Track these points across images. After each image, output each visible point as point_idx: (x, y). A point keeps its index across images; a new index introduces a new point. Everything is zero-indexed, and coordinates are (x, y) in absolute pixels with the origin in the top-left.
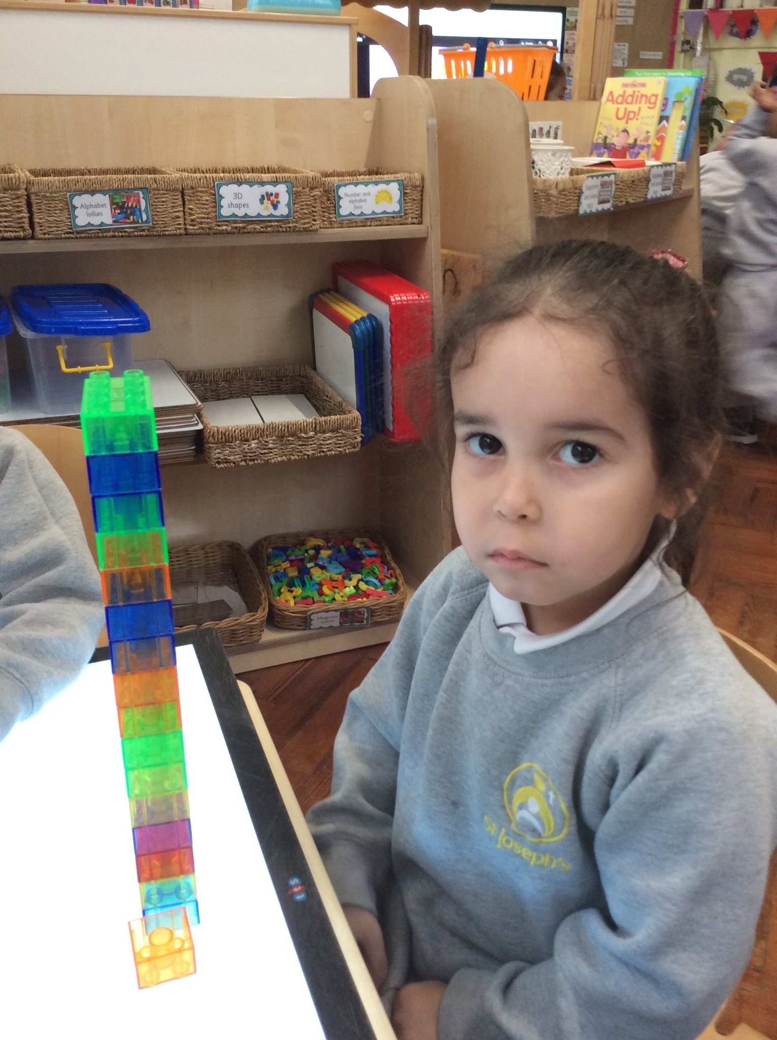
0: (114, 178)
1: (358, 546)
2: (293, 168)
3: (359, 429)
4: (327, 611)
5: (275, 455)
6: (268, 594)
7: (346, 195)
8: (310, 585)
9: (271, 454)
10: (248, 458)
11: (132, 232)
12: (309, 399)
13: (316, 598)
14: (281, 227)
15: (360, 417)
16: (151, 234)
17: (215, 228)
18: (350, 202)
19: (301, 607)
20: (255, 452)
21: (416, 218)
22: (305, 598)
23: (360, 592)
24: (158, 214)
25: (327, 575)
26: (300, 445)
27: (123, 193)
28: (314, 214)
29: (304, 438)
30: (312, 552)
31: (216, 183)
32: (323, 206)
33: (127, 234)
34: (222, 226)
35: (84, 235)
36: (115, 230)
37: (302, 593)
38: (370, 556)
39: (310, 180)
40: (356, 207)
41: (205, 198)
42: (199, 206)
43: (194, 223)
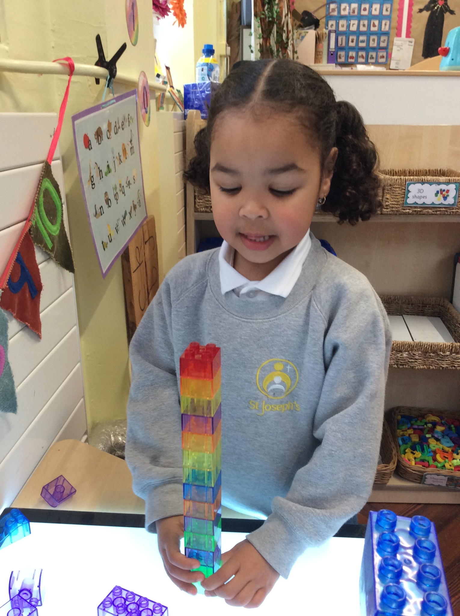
4: (438, 475)
5: (419, 364)
6: (397, 452)
8: (427, 450)
9: (416, 363)
10: (400, 363)
12: (444, 322)
13: (431, 462)
14: (447, 211)
17: (401, 211)
19: (419, 467)
20: (404, 360)
22: (423, 461)
25: (440, 446)
26: (438, 360)
29: (442, 355)
30: (430, 425)
31: (407, 183)
34: (406, 209)
37: (421, 456)
41: (398, 191)
42: (393, 197)
43: (388, 207)
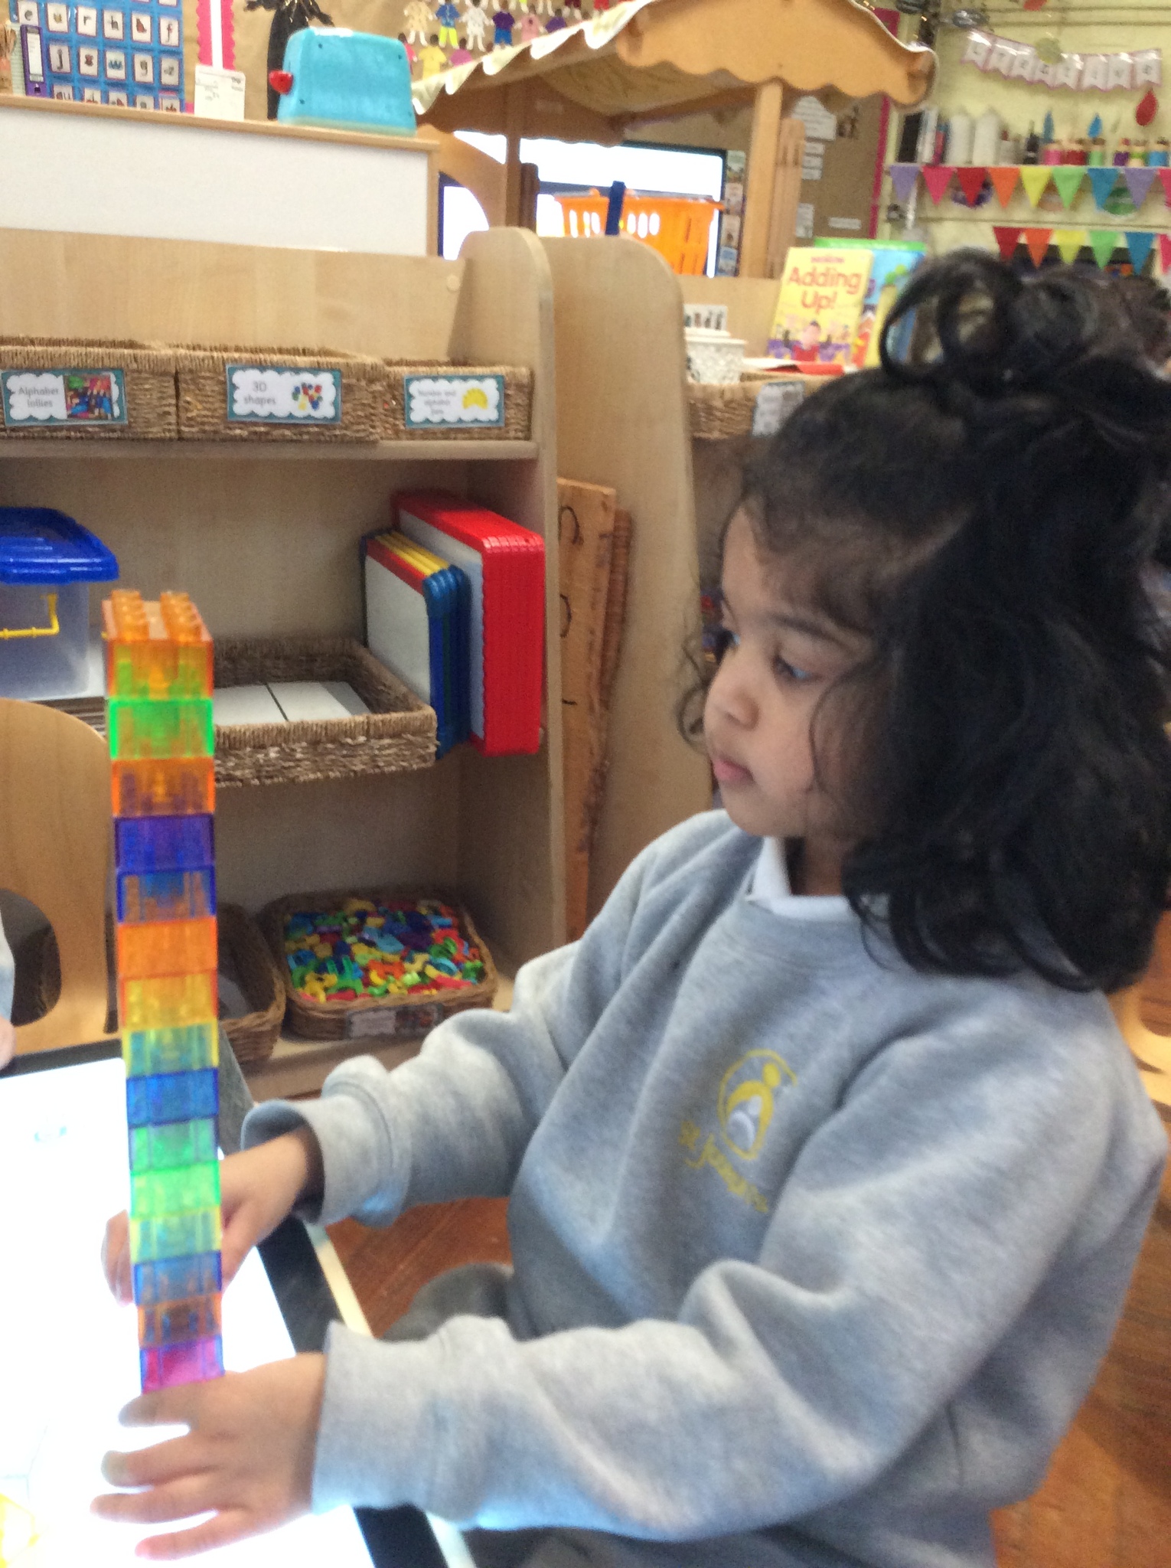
0: (72, 351)
1: (424, 911)
2: (342, 350)
3: (432, 734)
4: (376, 1010)
5: (305, 770)
6: (286, 983)
7: (421, 393)
8: (350, 969)
9: (299, 769)
10: (264, 773)
11: (95, 432)
12: (356, 690)
13: (359, 988)
14: (323, 435)
15: (435, 717)
16: (127, 437)
17: (223, 432)
18: (428, 403)
19: (336, 1004)
20: (274, 765)
21: (522, 431)
22: (342, 990)
23: (428, 981)
24: (137, 407)
25: (376, 954)
26: (344, 756)
27: (85, 375)
28: (373, 418)
29: (350, 745)
30: (353, 921)
31: (227, 367)
32: (386, 407)
33: (88, 435)
34: (235, 428)
35: (21, 434)
36: (69, 428)
37: (337, 982)
38: (442, 927)
39: (368, 369)
40: (435, 412)
41: (210, 387)
42: (200, 398)
43: (192, 423)
